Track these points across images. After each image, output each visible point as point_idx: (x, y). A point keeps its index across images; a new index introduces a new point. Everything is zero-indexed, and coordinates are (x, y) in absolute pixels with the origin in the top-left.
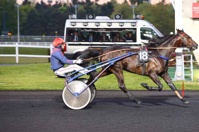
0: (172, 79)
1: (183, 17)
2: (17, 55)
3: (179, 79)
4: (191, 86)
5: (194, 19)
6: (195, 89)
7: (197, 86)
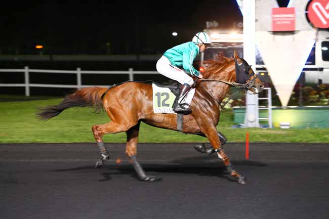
0: (240, 126)
1: (256, 31)
2: (27, 85)
3: (250, 125)
4: (267, 136)
5: (275, 33)
6: (273, 142)
7: (277, 136)
